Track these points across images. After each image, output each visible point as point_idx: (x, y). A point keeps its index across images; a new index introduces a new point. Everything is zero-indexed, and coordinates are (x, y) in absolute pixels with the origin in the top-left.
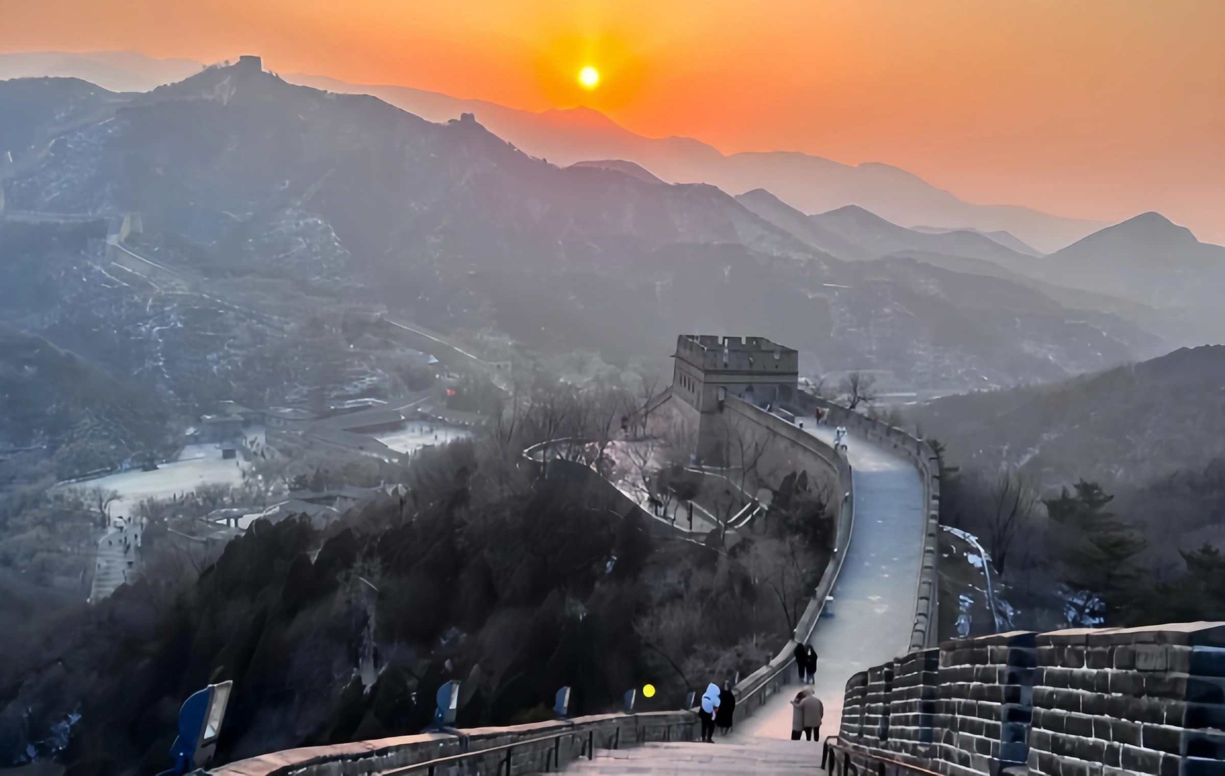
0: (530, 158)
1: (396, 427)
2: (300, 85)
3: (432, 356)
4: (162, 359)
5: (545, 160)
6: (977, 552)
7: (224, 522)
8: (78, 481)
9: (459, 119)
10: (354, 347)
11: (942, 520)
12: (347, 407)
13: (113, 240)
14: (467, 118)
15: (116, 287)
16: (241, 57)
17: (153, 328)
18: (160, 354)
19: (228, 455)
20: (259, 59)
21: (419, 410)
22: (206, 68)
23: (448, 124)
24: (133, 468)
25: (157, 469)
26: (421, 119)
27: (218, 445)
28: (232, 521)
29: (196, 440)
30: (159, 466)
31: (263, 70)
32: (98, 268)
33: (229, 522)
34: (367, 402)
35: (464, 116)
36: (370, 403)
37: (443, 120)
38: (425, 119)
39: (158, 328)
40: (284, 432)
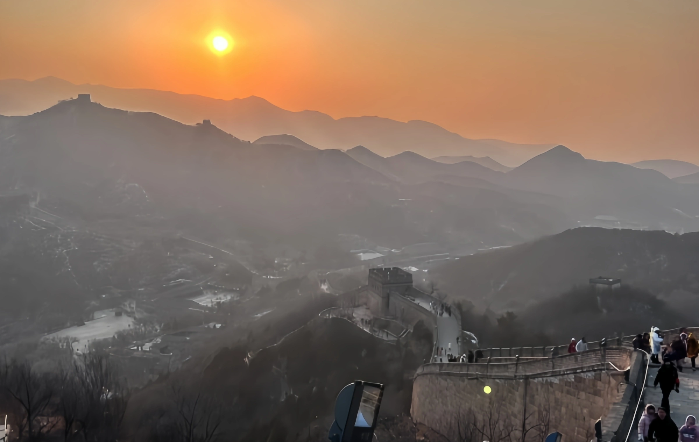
0: (241, 141)
1: (199, 293)
2: (113, 108)
3: (210, 256)
4: (70, 267)
5: (249, 142)
6: (474, 339)
7: (136, 348)
8: (48, 334)
9: (202, 123)
10: (170, 254)
11: (463, 329)
12: (171, 284)
13: (33, 205)
14: (207, 122)
15: (39, 230)
16: (79, 95)
17: (63, 251)
18: (68, 264)
19: (118, 314)
20: (89, 95)
21: (209, 283)
22: (60, 102)
23: (196, 126)
24: (71, 326)
25: (84, 324)
26: (181, 123)
27: (111, 310)
28: (140, 348)
29: (100, 308)
30: (85, 323)
31: (92, 101)
32: (27, 220)
33: (138, 348)
34: (181, 281)
35: (204, 121)
36: (182, 282)
37: (193, 124)
38: (184, 123)
39: (65, 251)
40: (145, 301)
